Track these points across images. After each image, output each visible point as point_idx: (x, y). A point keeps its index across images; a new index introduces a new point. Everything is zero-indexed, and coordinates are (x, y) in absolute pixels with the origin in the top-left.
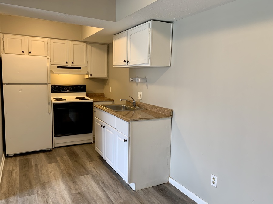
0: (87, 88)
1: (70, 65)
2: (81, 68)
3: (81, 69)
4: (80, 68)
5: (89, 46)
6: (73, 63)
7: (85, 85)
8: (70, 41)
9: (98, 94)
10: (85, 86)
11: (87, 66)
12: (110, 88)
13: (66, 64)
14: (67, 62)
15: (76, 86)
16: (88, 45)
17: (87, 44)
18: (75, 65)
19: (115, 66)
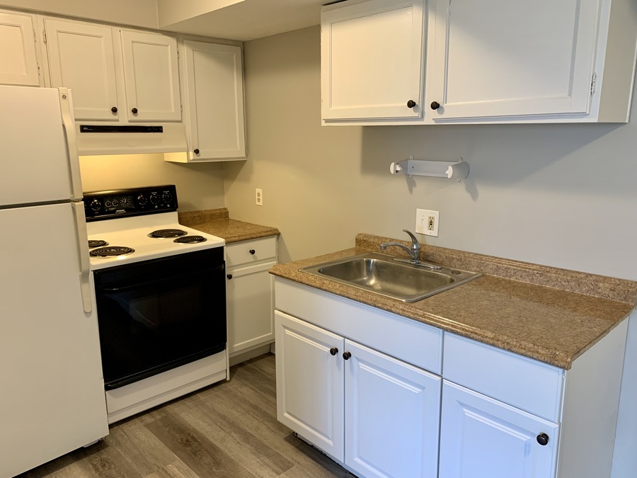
0: (181, 197)
1: (124, 119)
2: (161, 127)
3: (162, 131)
4: (159, 129)
5: (185, 50)
6: (135, 111)
7: (174, 186)
8: (117, 29)
9: (210, 211)
10: (172, 189)
11: (180, 122)
12: (259, 190)
13: (111, 116)
14: (114, 110)
15: (146, 191)
16: (180, 46)
17: (177, 41)
18: (144, 118)
19: (327, 121)
